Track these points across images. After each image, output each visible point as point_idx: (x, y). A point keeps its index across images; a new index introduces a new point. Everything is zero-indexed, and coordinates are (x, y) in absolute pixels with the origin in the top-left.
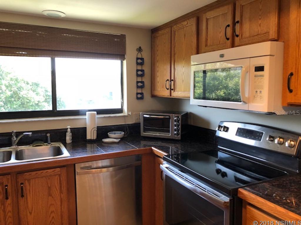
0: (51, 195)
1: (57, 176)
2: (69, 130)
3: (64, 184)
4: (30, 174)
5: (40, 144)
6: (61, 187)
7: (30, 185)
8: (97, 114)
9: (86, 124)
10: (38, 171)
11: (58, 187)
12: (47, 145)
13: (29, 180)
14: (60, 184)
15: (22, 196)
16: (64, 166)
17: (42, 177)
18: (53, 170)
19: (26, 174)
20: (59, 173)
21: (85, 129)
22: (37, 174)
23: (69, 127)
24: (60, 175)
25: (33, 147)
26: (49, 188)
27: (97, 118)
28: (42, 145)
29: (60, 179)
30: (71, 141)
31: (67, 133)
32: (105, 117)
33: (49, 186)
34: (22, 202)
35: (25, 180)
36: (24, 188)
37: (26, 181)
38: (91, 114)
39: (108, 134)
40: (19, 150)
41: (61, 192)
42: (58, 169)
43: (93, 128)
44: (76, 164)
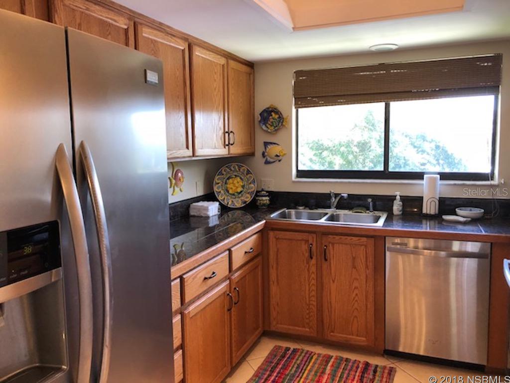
0: (355, 268)
1: (363, 247)
2: (398, 197)
3: (371, 259)
4: (334, 238)
5: (360, 211)
6: (366, 261)
7: (333, 249)
8: (441, 179)
9: (423, 192)
10: (348, 236)
11: (364, 260)
12: (368, 213)
13: (333, 244)
14: (366, 258)
15: (326, 260)
16: (372, 237)
17: (347, 244)
18: (359, 238)
19: (330, 236)
20: (365, 243)
21: (420, 199)
22: (341, 238)
23: (398, 193)
24: (366, 246)
25: (353, 212)
26: (354, 258)
27: (440, 185)
28: (363, 212)
29: (366, 251)
30: (401, 213)
31: (395, 202)
32: (455, 184)
33: (354, 256)
34: (325, 265)
35: (330, 243)
36: (327, 251)
37: (330, 245)
38: (430, 178)
39: (457, 210)
40: (336, 214)
41: (367, 267)
42: (364, 239)
43: (430, 198)
44: (387, 238)
